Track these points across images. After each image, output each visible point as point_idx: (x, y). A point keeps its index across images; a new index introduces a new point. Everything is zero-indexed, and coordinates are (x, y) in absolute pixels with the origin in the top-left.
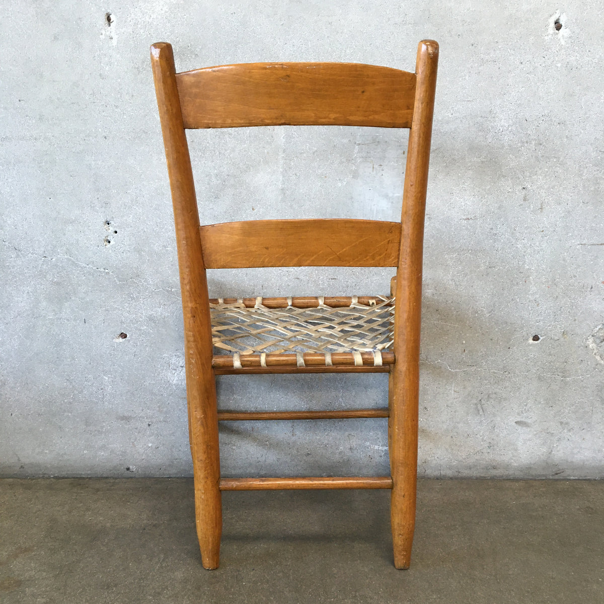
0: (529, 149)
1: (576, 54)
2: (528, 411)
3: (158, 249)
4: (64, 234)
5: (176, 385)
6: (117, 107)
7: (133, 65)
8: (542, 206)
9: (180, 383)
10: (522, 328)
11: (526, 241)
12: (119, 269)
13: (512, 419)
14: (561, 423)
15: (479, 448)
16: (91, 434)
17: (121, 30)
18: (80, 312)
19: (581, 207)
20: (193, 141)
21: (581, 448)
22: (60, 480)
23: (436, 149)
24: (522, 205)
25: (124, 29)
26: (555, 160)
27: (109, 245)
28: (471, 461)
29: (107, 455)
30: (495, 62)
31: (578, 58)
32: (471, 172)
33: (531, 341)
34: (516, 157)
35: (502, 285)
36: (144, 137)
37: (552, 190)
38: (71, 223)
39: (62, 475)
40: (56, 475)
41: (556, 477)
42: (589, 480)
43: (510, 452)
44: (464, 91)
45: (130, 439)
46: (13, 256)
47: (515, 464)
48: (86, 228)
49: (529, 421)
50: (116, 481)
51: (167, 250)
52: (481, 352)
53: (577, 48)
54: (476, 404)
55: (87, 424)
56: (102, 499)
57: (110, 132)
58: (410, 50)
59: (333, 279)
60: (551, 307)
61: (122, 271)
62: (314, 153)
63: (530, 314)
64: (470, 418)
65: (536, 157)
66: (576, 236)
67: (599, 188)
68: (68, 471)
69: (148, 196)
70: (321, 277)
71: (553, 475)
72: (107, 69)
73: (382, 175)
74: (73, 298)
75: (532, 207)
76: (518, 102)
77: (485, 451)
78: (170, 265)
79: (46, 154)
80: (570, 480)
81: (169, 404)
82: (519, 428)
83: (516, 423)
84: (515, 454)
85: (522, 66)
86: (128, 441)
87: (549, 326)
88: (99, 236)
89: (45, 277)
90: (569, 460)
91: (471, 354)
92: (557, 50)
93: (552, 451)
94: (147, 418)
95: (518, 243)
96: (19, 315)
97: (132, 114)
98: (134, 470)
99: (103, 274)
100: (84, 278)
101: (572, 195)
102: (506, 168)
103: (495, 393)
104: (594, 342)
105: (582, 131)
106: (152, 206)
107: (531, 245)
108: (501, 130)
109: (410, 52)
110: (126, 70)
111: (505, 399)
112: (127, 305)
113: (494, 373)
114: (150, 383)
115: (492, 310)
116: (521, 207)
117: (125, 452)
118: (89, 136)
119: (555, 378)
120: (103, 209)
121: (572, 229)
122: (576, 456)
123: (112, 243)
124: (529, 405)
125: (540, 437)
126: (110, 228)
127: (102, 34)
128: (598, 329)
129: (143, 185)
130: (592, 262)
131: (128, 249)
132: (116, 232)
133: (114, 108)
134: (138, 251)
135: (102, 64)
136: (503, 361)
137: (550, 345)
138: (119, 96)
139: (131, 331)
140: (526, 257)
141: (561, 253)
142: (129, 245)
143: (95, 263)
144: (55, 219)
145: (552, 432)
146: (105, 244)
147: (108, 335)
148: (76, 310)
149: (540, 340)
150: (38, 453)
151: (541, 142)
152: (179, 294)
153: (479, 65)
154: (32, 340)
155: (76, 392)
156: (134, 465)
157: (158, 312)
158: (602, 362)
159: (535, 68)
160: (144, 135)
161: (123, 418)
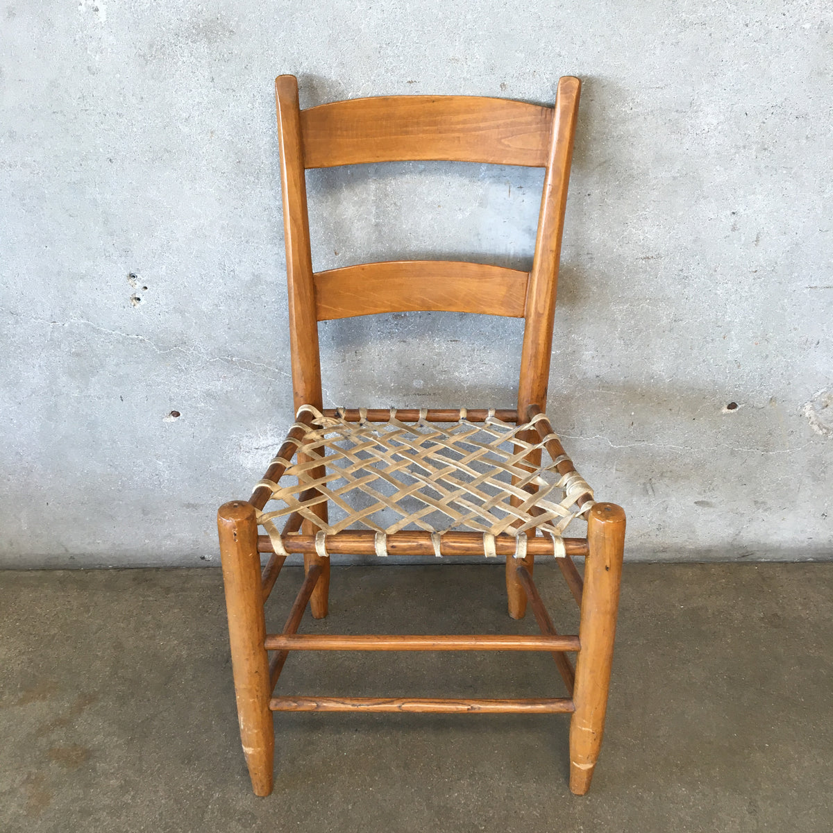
0: (747, 157)
2: (713, 489)
3: (208, 309)
4: (75, 293)
5: (251, 470)
6: (120, 116)
7: (135, 51)
8: (758, 238)
9: (256, 467)
10: (714, 395)
11: (730, 285)
12: (157, 335)
13: (691, 499)
14: (756, 502)
15: (646, 531)
16: (151, 523)
18: (114, 388)
19: (817, 237)
20: (239, 162)
21: (779, 528)
22: (121, 573)
23: (604, 162)
24: (728, 237)
26: (785, 172)
27: (139, 304)
28: (635, 544)
29: (174, 544)
30: (705, 24)
32: (656, 193)
33: (725, 410)
34: (726, 169)
35: (692, 342)
36: (166, 159)
37: (775, 214)
38: (81, 278)
39: (123, 564)
40: (115, 565)
41: (743, 560)
42: (784, 562)
43: (685, 534)
44: (652, 73)
45: (200, 527)
46: (10, 322)
47: (691, 547)
48: (103, 284)
49: (714, 501)
50: (190, 572)
51: (220, 310)
52: (656, 425)
54: (644, 484)
55: (145, 512)
56: (174, 607)
57: (117, 153)
59: (454, 341)
60: (757, 368)
61: (162, 338)
63: (726, 378)
64: (635, 499)
65: (757, 168)
66: (804, 277)
68: (129, 560)
69: (184, 239)
70: (437, 339)
71: (738, 558)
72: (97, 59)
73: (523, 201)
74: (101, 372)
75: (744, 239)
76: (736, 87)
77: (653, 533)
78: (226, 329)
79: (30, 187)
80: (760, 562)
81: (244, 490)
82: (699, 509)
83: (696, 503)
84: (692, 537)
85: (748, 29)
86: (198, 529)
87: (752, 391)
88: (123, 294)
89: (60, 348)
90: (762, 541)
91: (642, 427)
92: (807, 1)
93: (740, 532)
95: (718, 288)
96: (33, 393)
97: (144, 125)
98: (211, 559)
99: (137, 342)
100: (111, 347)
101: (805, 220)
102: (710, 184)
103: (671, 471)
104: (813, 408)
106: (192, 253)
107: (737, 290)
108: (707, 130)
109: (568, 14)
110: (127, 59)
111: (684, 477)
112: (175, 379)
113: (672, 448)
114: (217, 468)
115: (674, 374)
116: (727, 239)
117: (197, 541)
118: (86, 159)
119: (753, 452)
120: (123, 259)
121: (799, 268)
122: (771, 537)
123: (143, 301)
124: (715, 483)
125: (726, 518)
126: (137, 282)
127: (81, 4)
128: (819, 393)
129: (175, 224)
130: (823, 311)
131: (167, 310)
132: (146, 288)
133: (117, 117)
134: (182, 312)
135: (88, 52)
136: (685, 434)
137: (751, 415)
138: (122, 99)
139: (184, 409)
140: (728, 307)
141: (780, 300)
142: (167, 304)
143: (123, 328)
144: (59, 274)
145: (743, 512)
146: (133, 304)
147: (154, 415)
148: (108, 386)
149: (737, 409)
150: (89, 544)
151: (766, 147)
152: (242, 364)
153: (679, 30)
154: (57, 422)
155: (124, 479)
156: (209, 554)
157: (218, 386)
158: (821, 432)
159: (768, 32)
160: (166, 155)
161: (189, 506)
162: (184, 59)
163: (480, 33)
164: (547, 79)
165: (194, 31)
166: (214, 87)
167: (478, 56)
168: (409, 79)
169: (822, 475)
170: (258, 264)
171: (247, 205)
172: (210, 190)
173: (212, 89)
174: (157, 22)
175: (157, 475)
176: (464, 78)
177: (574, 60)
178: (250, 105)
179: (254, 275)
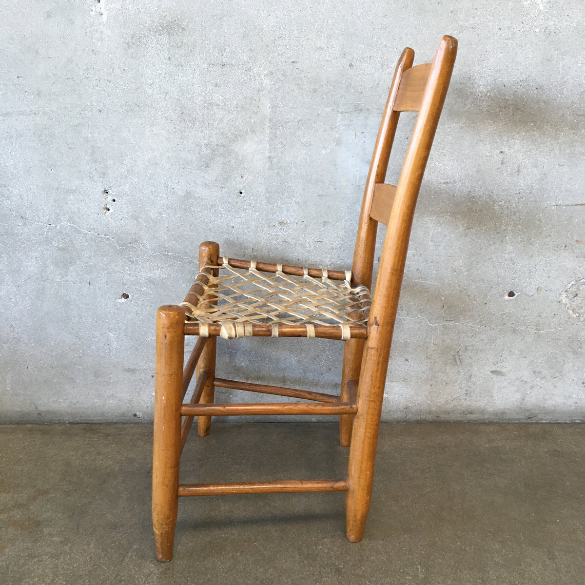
0: (507, 114)
1: (555, 19)
2: (503, 361)
3: (154, 216)
4: (66, 203)
6: (109, 81)
7: (123, 40)
8: (518, 169)
10: (498, 285)
11: (503, 203)
12: (119, 235)
13: (488, 369)
14: (535, 372)
15: (457, 395)
16: (100, 384)
17: (110, 6)
18: (85, 275)
19: (557, 169)
20: (183, 113)
21: (553, 394)
22: (74, 426)
24: (499, 168)
25: (113, 5)
26: (532, 124)
27: (108, 213)
28: (450, 407)
29: (115, 403)
30: (475, 28)
31: (556, 23)
32: (450, 137)
33: (507, 297)
34: (494, 122)
35: (480, 245)
36: (136, 110)
37: (529, 153)
38: (72, 192)
39: (76, 421)
40: (71, 421)
41: (529, 421)
42: (559, 423)
43: (486, 399)
45: (136, 389)
46: (20, 224)
47: (491, 409)
48: (86, 197)
49: (504, 370)
50: (125, 426)
51: (162, 217)
52: (459, 308)
53: (555, 13)
54: (454, 355)
55: (96, 375)
56: (111, 444)
57: (104, 106)
58: (391, 19)
59: (319, 242)
60: (526, 265)
61: (122, 237)
62: (298, 122)
63: (506, 272)
64: (448, 368)
65: (514, 122)
66: (552, 198)
67: (574, 151)
68: (81, 417)
69: (143, 166)
70: (308, 240)
71: (525, 419)
72: (99, 44)
73: (365, 142)
74: (78, 263)
75: (509, 170)
76: (497, 68)
77: (462, 397)
78: (166, 231)
79: (46, 128)
80: (542, 423)
82: (495, 377)
83: (491, 372)
84: (491, 401)
85: (501, 32)
86: (134, 390)
88: (99, 204)
89: (51, 244)
90: (542, 405)
91: (450, 309)
92: (536, 15)
93: (525, 397)
94: (150, 370)
95: (495, 205)
96: (29, 278)
97: (124, 87)
98: (141, 416)
99: (104, 240)
100: (87, 244)
101: (548, 157)
102: (484, 133)
103: (472, 345)
104: (567, 297)
105: (559, 95)
106: (147, 176)
107: (507, 206)
108: (480, 96)
109: (390, 20)
110: (117, 45)
111: (482, 351)
112: (127, 268)
113: (471, 327)
114: (151, 339)
115: (470, 269)
116: (499, 170)
117: (132, 401)
118: (84, 109)
119: (529, 330)
120: (101, 179)
121: (547, 191)
122: (547, 402)
123: (111, 210)
124: (504, 356)
125: (514, 385)
126: (109, 197)
127: (92, 11)
128: (571, 285)
129: (138, 155)
130: (567, 222)
131: (126, 217)
132: (114, 201)
133: (107, 82)
134: (136, 218)
135: (94, 40)
136: (480, 316)
137: (525, 301)
138: (111, 70)
139: (132, 292)
140: (503, 219)
141: (537, 214)
142: (127, 212)
143: (96, 229)
144: (57, 189)
145: (526, 380)
146: (104, 212)
147: (111, 296)
148: (81, 273)
149: (515, 296)
150: (53, 402)
151: (519, 107)
152: (175, 258)
153: (459, 32)
154: (42, 301)
155: (85, 347)
156: (140, 411)
157: (157, 274)
158: (575, 316)
159: (513, 34)
160: (136, 108)
161: (128, 370)
162: (153, 45)
163: (337, 32)
164: (378, 61)
165: (160, 28)
166: (170, 64)
167: (335, 46)
168: (292, 60)
169: (579, 350)
170: (190, 184)
171: (185, 142)
172: (163, 132)
173: (169, 65)
174: (138, 22)
175: (108, 344)
176: (326, 60)
177: (395, 49)
178: (192, 76)
179: (187, 192)
